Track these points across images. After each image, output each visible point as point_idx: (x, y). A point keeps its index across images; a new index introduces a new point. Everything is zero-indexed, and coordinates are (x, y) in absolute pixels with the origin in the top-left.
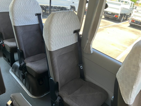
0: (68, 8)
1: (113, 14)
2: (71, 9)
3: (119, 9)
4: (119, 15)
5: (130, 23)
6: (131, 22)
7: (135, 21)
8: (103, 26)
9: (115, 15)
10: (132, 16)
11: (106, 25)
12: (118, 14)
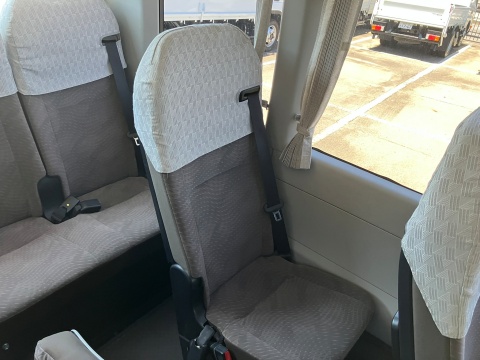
1: (419, 30)
3: (441, 11)
4: (444, 31)
8: (398, 83)
9: (427, 37)
12: (441, 30)
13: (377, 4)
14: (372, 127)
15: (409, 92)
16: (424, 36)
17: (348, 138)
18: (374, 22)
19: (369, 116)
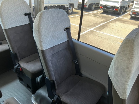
0: (67, 6)
1: (113, 7)
2: (70, 6)
3: (118, 2)
4: (119, 8)
5: (131, 16)
6: (133, 14)
7: (136, 13)
8: (105, 22)
9: (115, 9)
10: (133, 9)
11: (108, 20)
13: (101, 1)
14: (94, 33)
15: (107, 24)
16: (114, 9)
17: (86, 35)
18: (100, 6)
19: (94, 30)
